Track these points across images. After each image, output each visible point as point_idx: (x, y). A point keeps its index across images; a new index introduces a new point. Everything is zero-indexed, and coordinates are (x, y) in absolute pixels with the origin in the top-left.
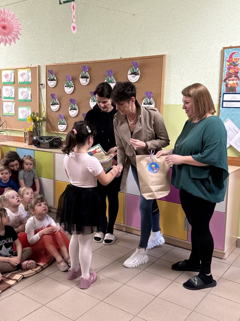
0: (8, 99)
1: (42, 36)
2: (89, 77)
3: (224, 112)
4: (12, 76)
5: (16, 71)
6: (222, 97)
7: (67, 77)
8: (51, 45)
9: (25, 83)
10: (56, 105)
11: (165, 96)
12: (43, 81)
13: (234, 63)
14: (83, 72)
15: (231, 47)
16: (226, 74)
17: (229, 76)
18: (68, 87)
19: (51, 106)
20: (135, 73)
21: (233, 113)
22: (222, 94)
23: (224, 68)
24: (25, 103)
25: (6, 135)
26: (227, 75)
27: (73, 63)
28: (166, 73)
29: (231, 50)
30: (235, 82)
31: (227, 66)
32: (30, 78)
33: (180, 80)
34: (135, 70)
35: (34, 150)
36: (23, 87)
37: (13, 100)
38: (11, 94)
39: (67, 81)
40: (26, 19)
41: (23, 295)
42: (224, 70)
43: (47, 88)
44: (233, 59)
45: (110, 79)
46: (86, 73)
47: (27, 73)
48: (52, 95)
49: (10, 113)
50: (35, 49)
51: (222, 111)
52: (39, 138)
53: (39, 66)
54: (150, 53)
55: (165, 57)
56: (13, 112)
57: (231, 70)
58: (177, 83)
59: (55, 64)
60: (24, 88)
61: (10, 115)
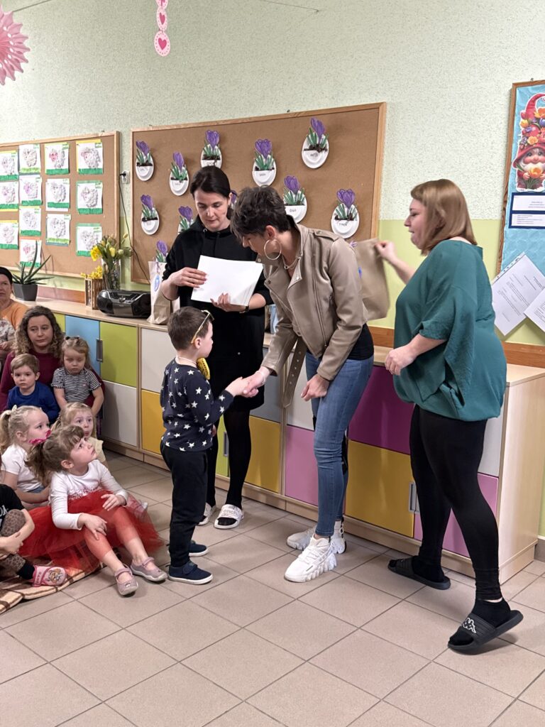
0: (57, 207)
1: (126, 65)
2: (221, 157)
3: (513, 238)
4: (64, 156)
5: (72, 144)
6: (509, 201)
7: (174, 157)
8: (144, 85)
9: (91, 172)
10: (152, 221)
11: (383, 200)
12: (127, 168)
13: (538, 120)
14: (209, 146)
15: (532, 83)
16: (519, 146)
17: (525, 153)
18: (177, 179)
19: (143, 223)
20: (318, 145)
21: (533, 240)
22: (510, 195)
23: (515, 132)
24: (89, 216)
25: (54, 287)
26: (521, 150)
27: (187, 124)
28: (386, 145)
29: (533, 89)
30: (540, 165)
31: (523, 129)
32: (99, 161)
33: (415, 161)
34: (318, 139)
35: (100, 321)
36: (86, 181)
37: (66, 210)
38: (63, 196)
39: (174, 167)
40: (93, 28)
41: (12, 636)
42: (514, 138)
43: (135, 182)
44: (535, 111)
45: (264, 160)
46: (213, 148)
47: (95, 149)
48: (143, 198)
49: (60, 238)
50: (111, 94)
51: (510, 236)
52: (110, 294)
53: (119, 134)
54: (351, 99)
55: (383, 110)
56: (67, 237)
57: (531, 138)
58: (409, 169)
59: (151, 129)
60: (88, 182)
61: (60, 242)
